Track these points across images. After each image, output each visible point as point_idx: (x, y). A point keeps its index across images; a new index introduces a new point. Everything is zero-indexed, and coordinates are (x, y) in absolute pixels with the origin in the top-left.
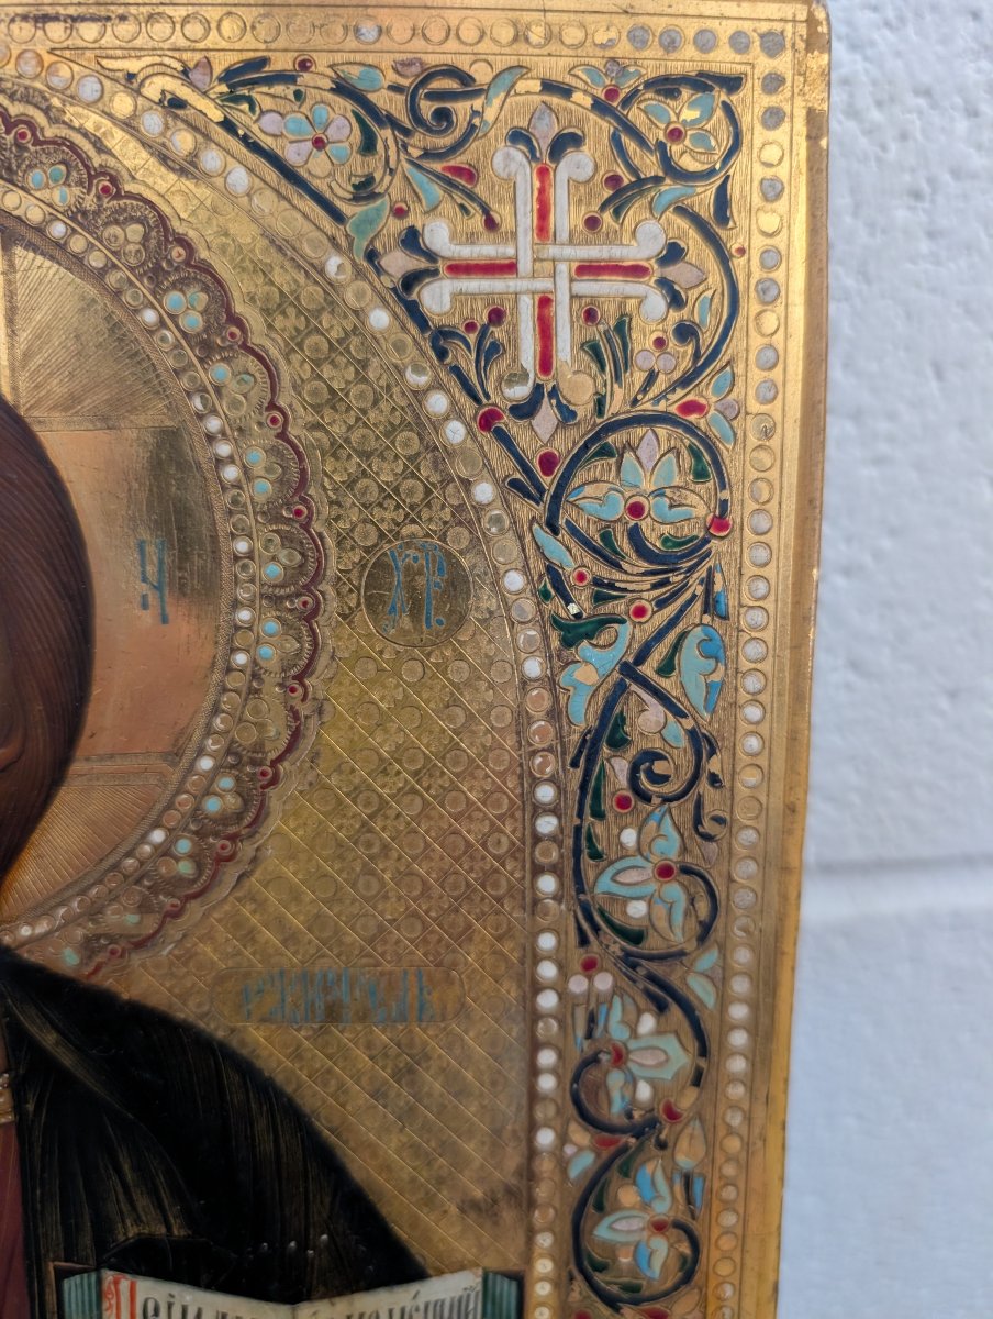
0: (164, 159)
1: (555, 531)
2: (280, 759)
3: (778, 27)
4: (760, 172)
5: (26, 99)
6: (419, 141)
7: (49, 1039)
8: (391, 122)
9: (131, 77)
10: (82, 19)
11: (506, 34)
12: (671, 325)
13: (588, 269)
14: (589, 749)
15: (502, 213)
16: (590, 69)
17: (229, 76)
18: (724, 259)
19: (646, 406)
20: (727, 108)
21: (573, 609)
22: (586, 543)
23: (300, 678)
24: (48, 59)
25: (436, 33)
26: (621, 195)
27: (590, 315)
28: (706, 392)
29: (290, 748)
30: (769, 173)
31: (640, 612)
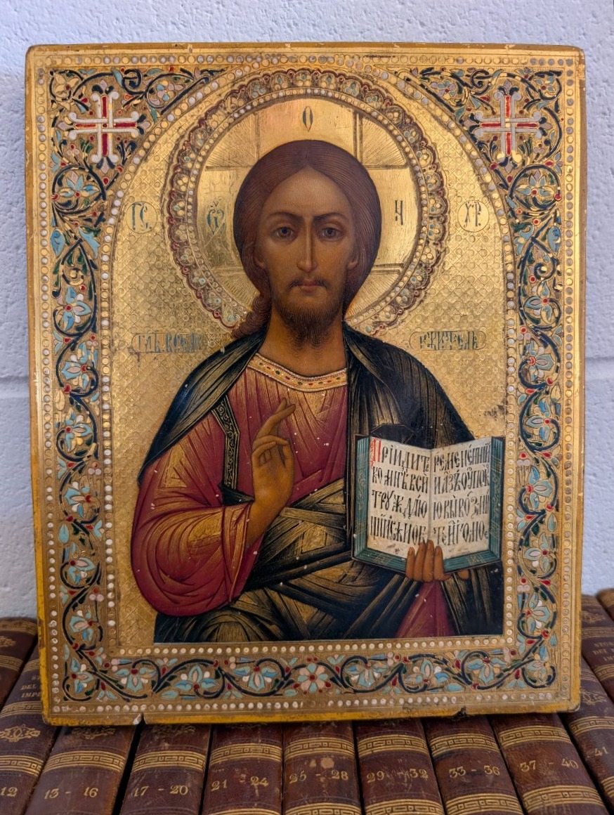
0: (404, 95)
1: (512, 198)
2: (434, 265)
3: (571, 58)
4: (567, 97)
5: (367, 78)
6: (475, 90)
7: (360, 356)
8: (466, 85)
9: (396, 72)
10: (382, 57)
11: (498, 61)
12: (543, 141)
13: (520, 125)
14: (522, 263)
15: (496, 110)
16: (521, 71)
17: (423, 72)
18: (557, 122)
19: (537, 163)
20: (557, 80)
21: (517, 221)
22: (521, 202)
23: (440, 241)
24: (374, 68)
25: (479, 61)
26: (529, 104)
27: (521, 138)
28: (553, 159)
29: (437, 262)
30: (569, 98)
31: (537, 222)
